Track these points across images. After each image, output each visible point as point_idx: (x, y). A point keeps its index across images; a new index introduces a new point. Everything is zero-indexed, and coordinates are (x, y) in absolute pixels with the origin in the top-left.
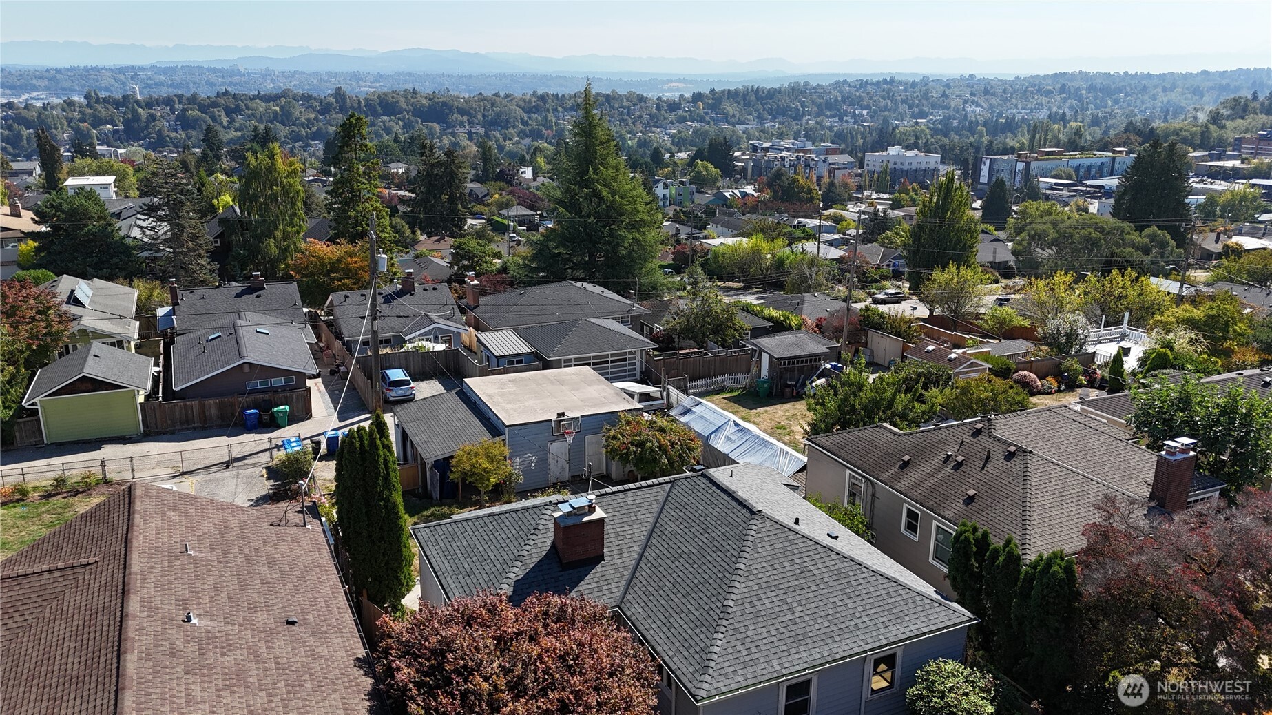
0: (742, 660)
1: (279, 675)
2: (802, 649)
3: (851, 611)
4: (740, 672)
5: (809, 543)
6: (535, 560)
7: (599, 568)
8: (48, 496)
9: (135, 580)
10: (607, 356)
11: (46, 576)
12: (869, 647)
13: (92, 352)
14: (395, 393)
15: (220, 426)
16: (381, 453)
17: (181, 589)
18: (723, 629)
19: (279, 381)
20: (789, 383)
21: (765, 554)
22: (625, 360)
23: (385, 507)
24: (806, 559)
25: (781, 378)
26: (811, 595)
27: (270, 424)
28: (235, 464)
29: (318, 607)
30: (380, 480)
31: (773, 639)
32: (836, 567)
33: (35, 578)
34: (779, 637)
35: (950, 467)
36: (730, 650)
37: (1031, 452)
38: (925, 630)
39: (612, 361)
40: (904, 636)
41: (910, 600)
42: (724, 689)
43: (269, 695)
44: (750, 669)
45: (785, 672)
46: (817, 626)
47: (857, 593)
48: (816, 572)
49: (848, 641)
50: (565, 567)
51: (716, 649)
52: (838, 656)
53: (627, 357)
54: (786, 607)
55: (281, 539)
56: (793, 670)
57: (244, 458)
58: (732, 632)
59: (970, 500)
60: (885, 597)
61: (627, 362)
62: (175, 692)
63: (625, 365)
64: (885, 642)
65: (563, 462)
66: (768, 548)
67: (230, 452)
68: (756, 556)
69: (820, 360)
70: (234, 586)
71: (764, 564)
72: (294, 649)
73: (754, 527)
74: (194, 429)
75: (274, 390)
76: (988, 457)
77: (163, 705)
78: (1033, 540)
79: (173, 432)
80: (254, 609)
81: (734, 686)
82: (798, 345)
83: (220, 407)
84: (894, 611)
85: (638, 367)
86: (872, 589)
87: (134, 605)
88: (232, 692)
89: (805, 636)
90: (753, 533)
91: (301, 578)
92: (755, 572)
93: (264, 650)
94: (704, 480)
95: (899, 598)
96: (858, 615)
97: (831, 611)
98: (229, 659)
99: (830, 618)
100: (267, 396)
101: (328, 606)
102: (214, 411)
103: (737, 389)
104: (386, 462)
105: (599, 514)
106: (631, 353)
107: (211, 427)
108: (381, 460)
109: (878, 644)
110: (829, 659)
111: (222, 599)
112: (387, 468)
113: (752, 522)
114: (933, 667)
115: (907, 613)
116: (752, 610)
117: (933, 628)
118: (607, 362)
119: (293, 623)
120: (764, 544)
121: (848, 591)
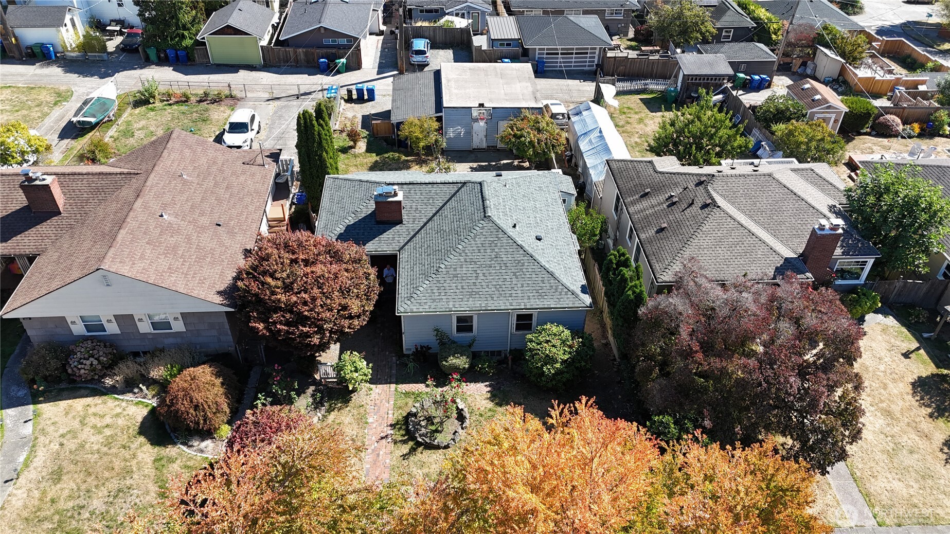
0: (433, 298)
1: (195, 252)
2: (471, 299)
3: (513, 286)
4: (429, 304)
5: (511, 241)
6: (363, 215)
7: (398, 227)
8: (200, 101)
10: (573, 49)
12: (512, 307)
13: (238, 7)
17: (167, 198)
18: (431, 279)
19: (344, 41)
20: (693, 95)
21: (478, 242)
22: (587, 53)
24: (503, 250)
26: (494, 271)
28: (303, 97)
29: (241, 218)
31: (457, 291)
32: (519, 259)
34: (461, 290)
35: (667, 204)
36: (429, 291)
37: (719, 207)
38: (552, 306)
39: (576, 54)
40: (537, 307)
41: (554, 287)
42: (415, 310)
43: (184, 261)
44: (435, 304)
45: (453, 309)
46: (487, 290)
47: (523, 276)
48: (504, 259)
49: (501, 302)
50: (379, 223)
51: (421, 289)
52: (489, 308)
53: (589, 51)
54: (475, 275)
56: (458, 309)
57: (310, 93)
58: (435, 282)
59: (662, 230)
60: (540, 282)
61: (588, 55)
62: (136, 252)
63: (586, 57)
64: (523, 307)
65: (482, 134)
66: (483, 239)
67: (299, 89)
68: (473, 242)
69: (724, 79)
70: (198, 199)
71: (475, 248)
72: (212, 239)
73: (481, 225)
74: (291, 66)
75: (339, 47)
76: (692, 203)
77: (127, 258)
78: (674, 267)
79: (279, 67)
80: (202, 214)
81: (421, 310)
83: (306, 54)
84: (540, 291)
85: (596, 60)
86: (534, 276)
87: (138, 204)
88: (166, 257)
89: (477, 293)
90: (477, 228)
91: (241, 199)
92: (467, 251)
93: (195, 238)
95: (548, 285)
96: (516, 289)
97: (500, 283)
98: (173, 240)
99: (498, 287)
100: (334, 51)
101: (247, 218)
102: (302, 56)
105: (400, 197)
106: (591, 49)
107: (301, 66)
109: (518, 307)
110: (484, 308)
111: (187, 207)
113: (481, 222)
114: (548, 326)
115: (548, 294)
116: (454, 273)
117: (558, 306)
118: (572, 54)
119: (219, 225)
120: (481, 236)
121: (518, 274)
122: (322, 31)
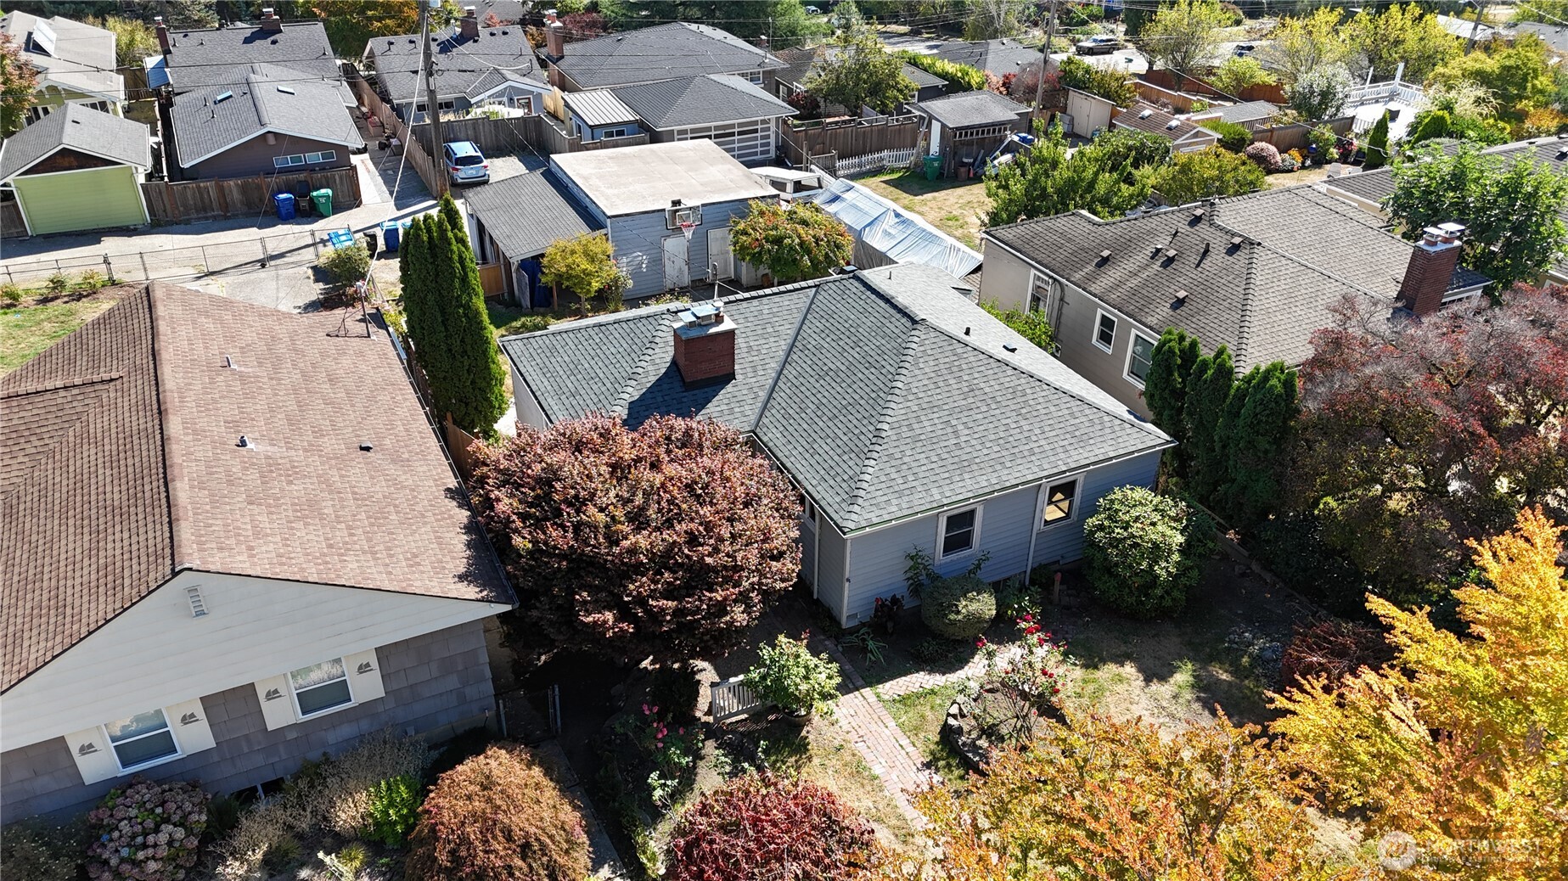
0: (896, 488)
1: (359, 506)
2: (966, 476)
3: (1026, 434)
4: (894, 502)
5: (981, 356)
6: (653, 379)
7: (729, 388)
8: (45, 301)
9: (172, 399)
10: (733, 126)
11: (62, 393)
12: (1046, 473)
13: (69, 117)
14: (464, 173)
15: (247, 215)
16: (455, 248)
17: (228, 409)
18: (875, 455)
19: (315, 157)
20: (965, 160)
21: (927, 370)
22: (756, 131)
23: (466, 315)
24: (976, 375)
25: (955, 153)
26: (980, 416)
27: (308, 212)
28: (273, 263)
29: (396, 431)
30: (457, 283)
31: (933, 466)
32: (1012, 384)
33: (48, 396)
34: (940, 463)
35: (1159, 263)
36: (883, 478)
37: (1259, 244)
38: (1112, 454)
39: (740, 133)
40: (1088, 462)
41: (1097, 421)
42: (875, 520)
43: (349, 528)
44: (906, 499)
45: (945, 501)
46: (985, 451)
47: (1035, 414)
48: (987, 390)
49: (1020, 468)
50: (689, 386)
51: (867, 477)
52: (1008, 484)
53: (759, 127)
54: (949, 430)
55: (342, 352)
56: (955, 499)
57: (282, 255)
58: (886, 459)
59: (1180, 303)
60: (1068, 417)
61: (759, 134)
62: (239, 524)
63: (756, 139)
64: (1064, 468)
65: (680, 262)
66: (932, 363)
67: (264, 247)
68: (917, 372)
69: (1005, 130)
70: (292, 406)
71: (926, 382)
72: (372, 477)
73: (916, 339)
74: (215, 218)
75: (311, 169)
76: (1207, 251)
77: (228, 538)
78: (1250, 350)
79: (188, 222)
80: (319, 433)
81: (887, 517)
82: (978, 110)
83: (244, 189)
84: (1077, 433)
85: (772, 140)
86: (1053, 409)
87: (174, 426)
88: (306, 524)
89: (971, 462)
90: (914, 346)
91: (372, 398)
92: (914, 390)
93: (337, 478)
94: (856, 284)
95: (1084, 419)
96: (1034, 438)
97: (1002, 435)
98: (297, 489)
99: (1001, 441)
100: (302, 176)
101: (407, 430)
102: (236, 195)
103: (899, 170)
104: (462, 260)
105: (727, 325)
106: (763, 122)
107: (235, 216)
108: (456, 257)
109: (1056, 471)
110: (998, 487)
111: (280, 420)
112: (464, 267)
113: (913, 333)
114: (1118, 495)
115: (1092, 435)
116: (909, 434)
117: (1122, 452)
118: (733, 134)
119: (368, 449)
120: (927, 358)
121: (1023, 411)
122: (271, 140)
